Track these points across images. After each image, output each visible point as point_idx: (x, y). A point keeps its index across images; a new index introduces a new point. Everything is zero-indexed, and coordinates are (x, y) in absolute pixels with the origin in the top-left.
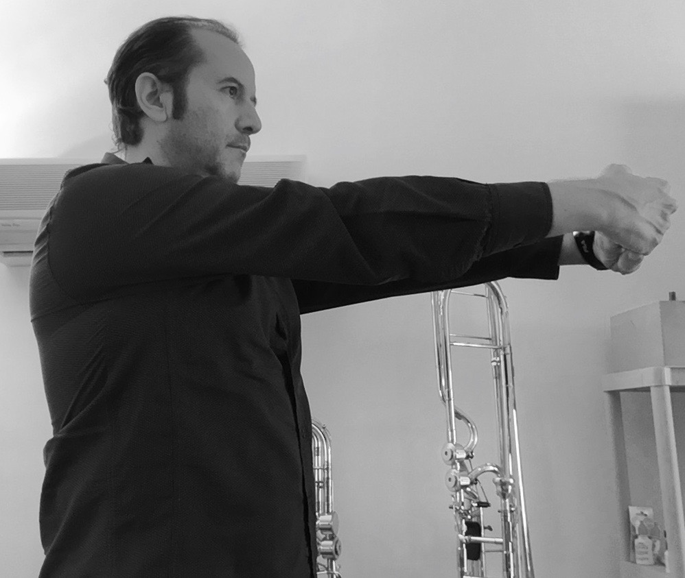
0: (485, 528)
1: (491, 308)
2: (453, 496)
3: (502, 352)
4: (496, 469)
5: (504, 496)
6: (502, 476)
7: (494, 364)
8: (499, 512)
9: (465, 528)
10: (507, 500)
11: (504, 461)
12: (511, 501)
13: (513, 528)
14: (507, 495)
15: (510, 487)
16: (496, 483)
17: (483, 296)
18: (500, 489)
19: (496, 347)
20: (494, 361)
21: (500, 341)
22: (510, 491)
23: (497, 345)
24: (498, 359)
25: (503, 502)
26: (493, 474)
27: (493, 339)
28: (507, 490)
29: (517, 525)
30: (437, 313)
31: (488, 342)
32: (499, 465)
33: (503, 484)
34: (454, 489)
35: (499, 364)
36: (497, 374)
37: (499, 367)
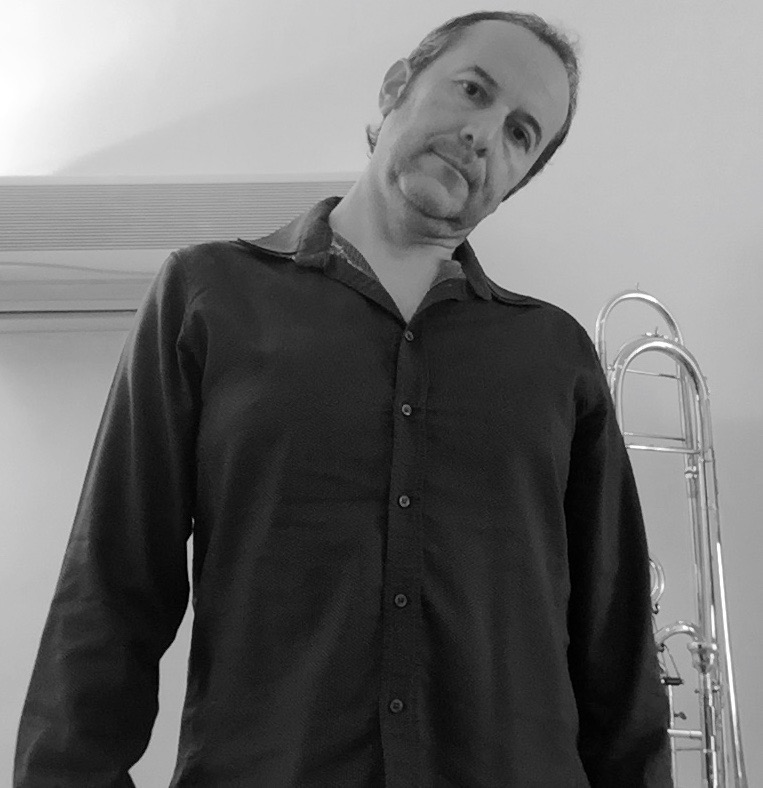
0: (676, 715)
1: (685, 395)
3: (700, 459)
4: (692, 630)
5: (703, 670)
6: (700, 639)
7: (689, 476)
8: (696, 692)
10: (708, 675)
11: (702, 616)
12: (714, 676)
13: (717, 716)
14: (708, 667)
15: (712, 657)
16: (691, 650)
17: (673, 377)
18: (697, 658)
19: (692, 451)
20: (688, 472)
21: (697, 442)
22: (712, 662)
23: (692, 447)
24: (695, 469)
25: (702, 677)
26: (688, 637)
27: (687, 439)
28: (708, 661)
29: (723, 711)
31: (680, 443)
32: (697, 624)
33: (702, 652)
35: (696, 476)
36: (693, 490)
37: (696, 480)
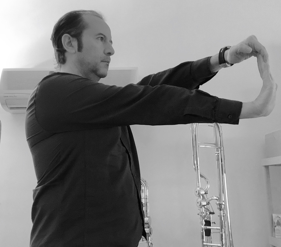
0: (212, 223)
1: (215, 131)
2: (199, 210)
3: (220, 150)
4: (217, 198)
5: (220, 210)
6: (220, 201)
8: (218, 216)
9: (204, 223)
10: (222, 211)
11: (220, 195)
12: (224, 211)
13: (224, 223)
15: (223, 206)
16: (217, 204)
17: (212, 126)
18: (219, 207)
20: (216, 153)
21: (219, 144)
22: (223, 208)
23: (217, 147)
24: (218, 152)
25: (220, 212)
26: (216, 200)
27: (216, 144)
28: (222, 207)
29: (226, 222)
30: (193, 133)
31: (214, 145)
32: (219, 197)
33: (220, 205)
35: (218, 155)
36: (218, 158)
37: (218, 156)
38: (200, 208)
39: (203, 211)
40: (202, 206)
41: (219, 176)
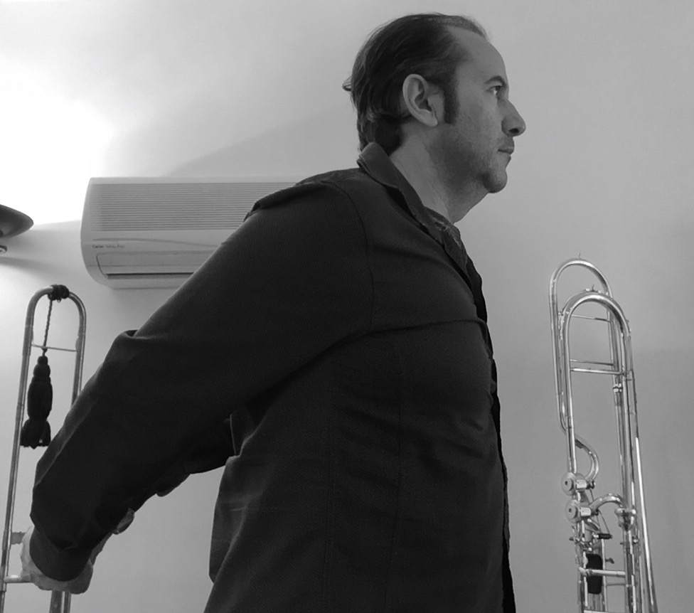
0: (606, 561)
1: (613, 333)
2: (573, 527)
3: (624, 378)
4: (618, 500)
5: (626, 528)
6: (624, 507)
7: (616, 390)
8: (621, 544)
9: (585, 561)
10: (629, 532)
11: (626, 490)
12: (634, 532)
13: (636, 561)
14: (629, 527)
15: (632, 518)
16: (618, 514)
17: (604, 320)
18: (622, 520)
19: (618, 373)
20: (615, 388)
21: (622, 366)
22: (632, 523)
23: (619, 370)
24: (620, 385)
25: (625, 532)
26: (616, 504)
27: (615, 365)
28: (629, 521)
29: (640, 557)
30: (557, 338)
31: (610, 367)
32: (622, 496)
33: (626, 515)
34: (574, 521)
35: (621, 390)
36: (619, 400)
37: (621, 394)
38: (574, 525)
39: (583, 531)
40: (580, 519)
41: (622, 445)
